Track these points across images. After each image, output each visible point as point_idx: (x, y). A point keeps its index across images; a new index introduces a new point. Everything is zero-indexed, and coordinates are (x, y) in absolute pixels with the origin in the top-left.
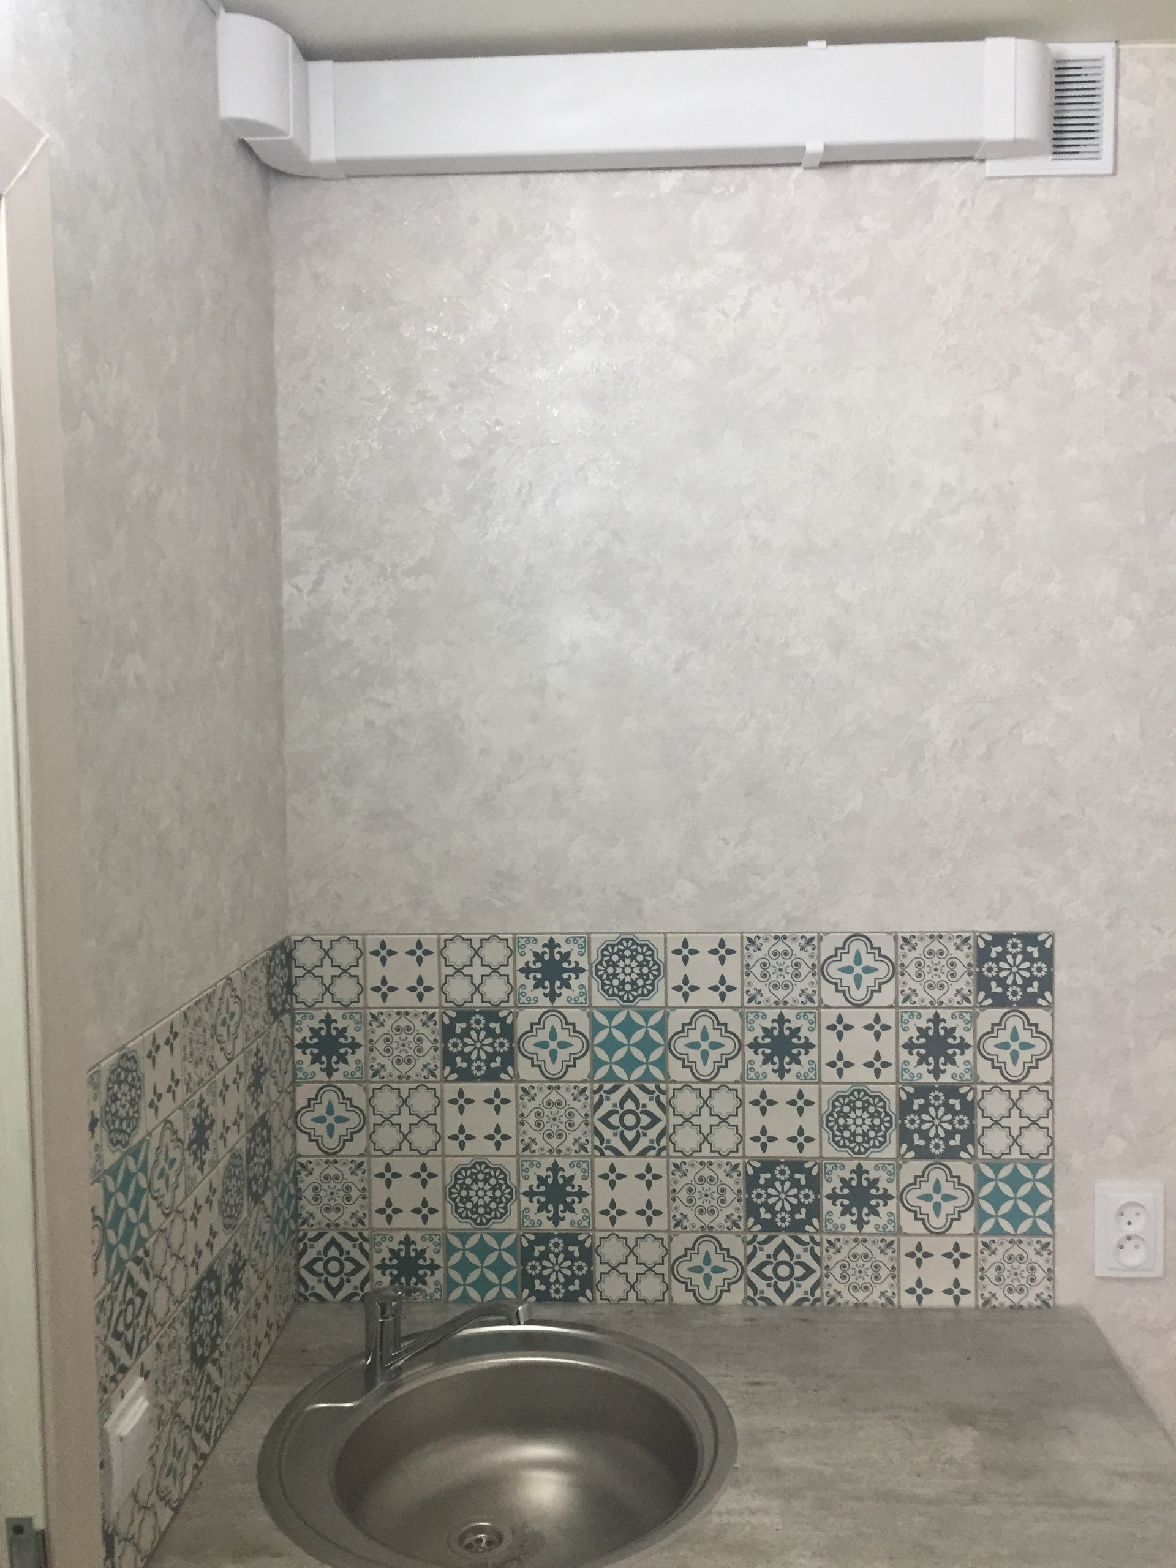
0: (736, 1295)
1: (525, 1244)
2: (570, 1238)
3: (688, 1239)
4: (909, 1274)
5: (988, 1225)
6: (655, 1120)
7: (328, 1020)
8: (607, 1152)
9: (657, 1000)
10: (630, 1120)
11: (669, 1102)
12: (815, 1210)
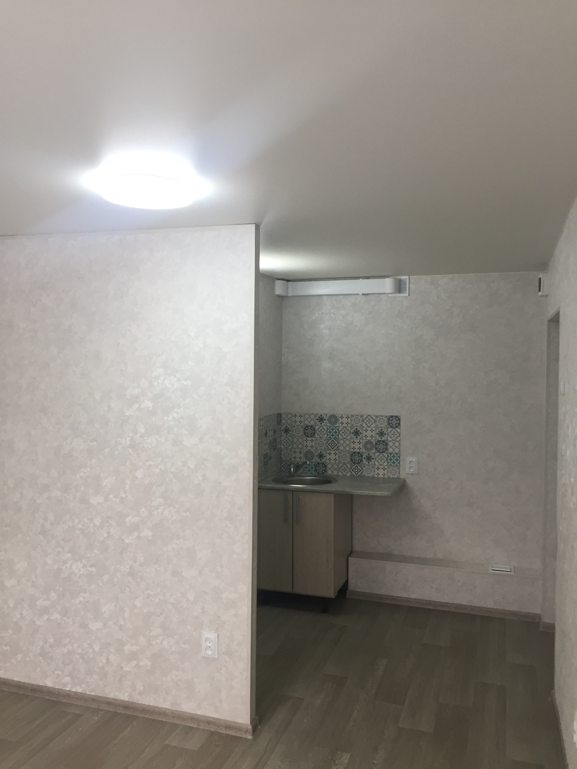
0: (349, 474)
1: (316, 464)
2: (323, 464)
3: (342, 464)
4: (377, 472)
5: (389, 464)
6: (337, 445)
7: (287, 426)
8: (329, 450)
9: (337, 425)
10: (333, 444)
11: (339, 442)
12: (362, 460)
